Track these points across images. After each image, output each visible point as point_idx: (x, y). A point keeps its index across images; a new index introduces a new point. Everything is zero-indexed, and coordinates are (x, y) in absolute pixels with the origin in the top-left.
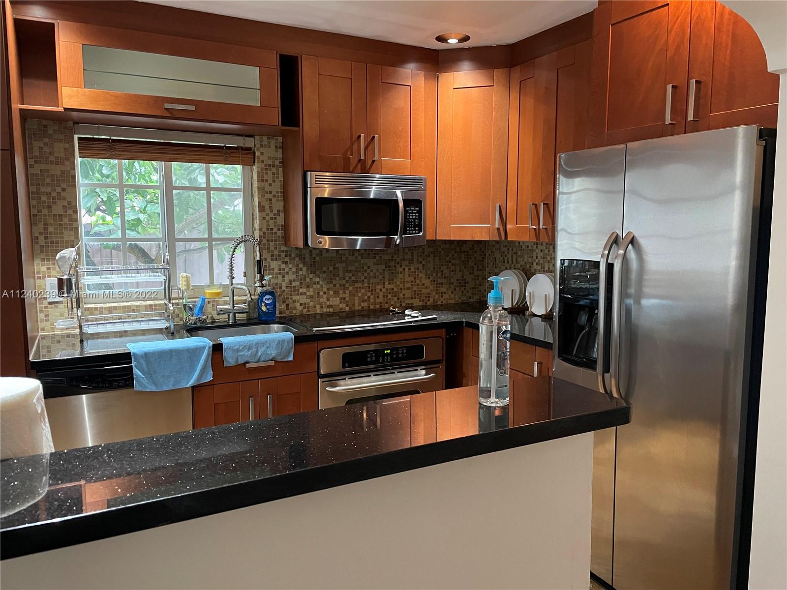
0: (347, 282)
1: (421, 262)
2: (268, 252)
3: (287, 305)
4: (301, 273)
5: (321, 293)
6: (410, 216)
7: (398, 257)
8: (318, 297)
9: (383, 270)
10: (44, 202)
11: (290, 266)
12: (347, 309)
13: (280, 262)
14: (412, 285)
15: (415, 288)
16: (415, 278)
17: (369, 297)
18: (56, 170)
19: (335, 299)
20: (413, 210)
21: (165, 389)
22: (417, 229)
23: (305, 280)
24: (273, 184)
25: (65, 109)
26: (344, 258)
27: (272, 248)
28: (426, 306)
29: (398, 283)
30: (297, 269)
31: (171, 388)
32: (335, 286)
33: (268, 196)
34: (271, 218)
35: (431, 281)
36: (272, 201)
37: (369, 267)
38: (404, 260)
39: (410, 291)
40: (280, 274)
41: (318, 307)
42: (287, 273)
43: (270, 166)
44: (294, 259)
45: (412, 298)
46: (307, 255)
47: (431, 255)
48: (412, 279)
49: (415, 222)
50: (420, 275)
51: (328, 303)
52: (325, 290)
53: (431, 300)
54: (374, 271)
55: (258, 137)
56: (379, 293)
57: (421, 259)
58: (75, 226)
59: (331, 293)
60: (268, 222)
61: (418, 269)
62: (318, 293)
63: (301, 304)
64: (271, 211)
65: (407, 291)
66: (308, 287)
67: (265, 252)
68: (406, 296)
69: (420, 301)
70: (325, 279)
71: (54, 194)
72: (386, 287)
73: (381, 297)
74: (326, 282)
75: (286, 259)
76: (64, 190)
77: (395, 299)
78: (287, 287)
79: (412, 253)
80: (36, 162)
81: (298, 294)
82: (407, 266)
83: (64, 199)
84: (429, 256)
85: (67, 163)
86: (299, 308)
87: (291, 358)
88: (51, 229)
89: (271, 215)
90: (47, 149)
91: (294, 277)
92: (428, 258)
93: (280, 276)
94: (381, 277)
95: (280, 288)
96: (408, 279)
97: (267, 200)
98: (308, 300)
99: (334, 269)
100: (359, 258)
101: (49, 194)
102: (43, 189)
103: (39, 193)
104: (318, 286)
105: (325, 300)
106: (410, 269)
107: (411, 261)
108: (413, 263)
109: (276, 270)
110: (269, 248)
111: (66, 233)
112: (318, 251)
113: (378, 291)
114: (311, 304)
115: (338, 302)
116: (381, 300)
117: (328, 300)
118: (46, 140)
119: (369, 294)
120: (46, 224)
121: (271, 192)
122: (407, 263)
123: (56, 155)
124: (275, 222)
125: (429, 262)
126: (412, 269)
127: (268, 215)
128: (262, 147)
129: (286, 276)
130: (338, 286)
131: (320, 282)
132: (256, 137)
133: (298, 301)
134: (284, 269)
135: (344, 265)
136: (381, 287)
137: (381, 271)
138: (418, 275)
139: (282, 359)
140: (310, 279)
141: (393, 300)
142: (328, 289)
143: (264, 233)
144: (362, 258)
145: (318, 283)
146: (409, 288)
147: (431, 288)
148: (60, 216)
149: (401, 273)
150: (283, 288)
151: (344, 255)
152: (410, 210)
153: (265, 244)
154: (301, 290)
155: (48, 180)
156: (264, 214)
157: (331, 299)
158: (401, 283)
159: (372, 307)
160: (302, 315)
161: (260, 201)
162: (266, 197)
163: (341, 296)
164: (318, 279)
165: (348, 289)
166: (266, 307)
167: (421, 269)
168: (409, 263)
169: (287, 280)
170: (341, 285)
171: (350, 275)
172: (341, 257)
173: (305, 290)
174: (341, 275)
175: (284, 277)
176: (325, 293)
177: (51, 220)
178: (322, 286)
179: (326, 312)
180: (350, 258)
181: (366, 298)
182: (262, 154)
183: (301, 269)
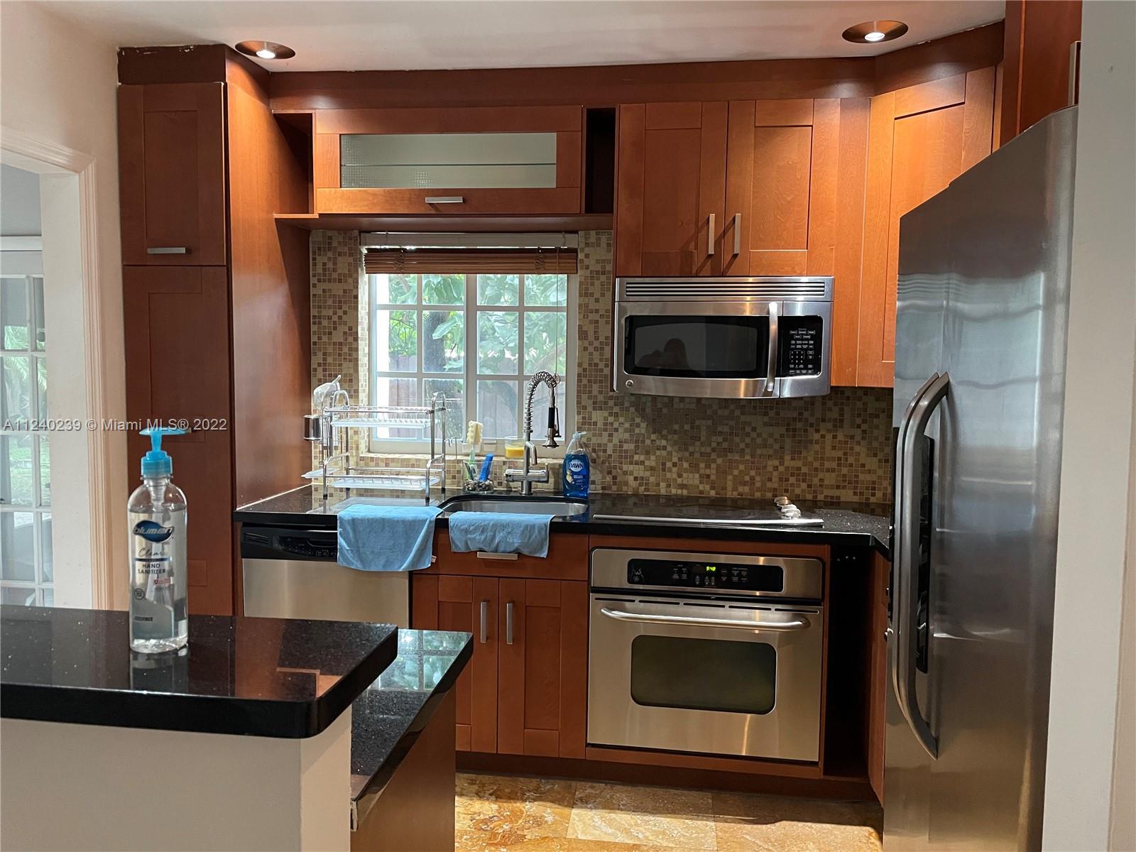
0: (714, 450)
1: (859, 426)
2: (589, 398)
3: (615, 478)
4: (637, 431)
5: (669, 464)
6: (796, 344)
7: (812, 415)
8: (664, 470)
9: (782, 436)
10: (325, 327)
11: (621, 420)
12: (713, 493)
13: (606, 414)
14: (839, 465)
15: (845, 470)
16: (845, 454)
17: (752, 478)
18: (337, 289)
19: (691, 475)
20: (802, 334)
21: (373, 569)
22: (810, 366)
23: (643, 442)
24: (601, 299)
25: (320, 215)
26: (709, 412)
27: (595, 392)
28: (868, 505)
29: (810, 459)
30: (631, 425)
31: (380, 569)
32: (692, 454)
33: (592, 316)
34: (596, 349)
35: (880, 461)
36: (598, 323)
37: (754, 429)
38: (823, 421)
39: (834, 475)
40: (605, 430)
41: (663, 485)
42: (616, 430)
43: (597, 272)
44: (627, 409)
45: (838, 487)
46: (649, 404)
47: (881, 415)
48: (840, 454)
49: (807, 355)
50: (857, 448)
51: (679, 481)
52: (675, 460)
53: (879, 494)
54: (764, 436)
55: (583, 232)
56: (771, 473)
57: (858, 421)
58: (354, 356)
59: (686, 465)
60: (591, 354)
61: (852, 437)
62: (664, 464)
63: (636, 479)
64: (597, 338)
65: (828, 475)
66: (648, 453)
67: (585, 397)
68: (826, 482)
69: (855, 494)
70: (675, 443)
71: (335, 318)
72: (787, 464)
73: (775, 479)
74: (676, 448)
75: (616, 409)
76: (345, 313)
77: (804, 486)
78: (614, 451)
79: (842, 410)
80: (319, 281)
81: (631, 463)
82: (829, 431)
83: (345, 323)
84: (877, 416)
85: (350, 280)
86: (633, 484)
87: (544, 555)
88: (330, 360)
89: (596, 344)
90: (330, 265)
91: (627, 436)
92: (875, 420)
93: (605, 434)
94: (777, 446)
95: (605, 451)
96: (829, 453)
97: (591, 322)
98: (648, 474)
99: (692, 428)
100: (737, 413)
101: (330, 318)
102: (324, 313)
103: (320, 317)
104: (664, 453)
105: (675, 476)
106: (835, 437)
107: (838, 423)
108: (842, 427)
109: (600, 425)
110: (590, 392)
111: (345, 365)
112: (666, 400)
113: (770, 469)
114: (652, 479)
115: (697, 482)
116: (776, 485)
117: (680, 476)
118: (330, 254)
119: (753, 473)
120: (325, 354)
121: (597, 311)
122: (830, 425)
123: (339, 271)
124: (602, 355)
125: (877, 427)
126: (840, 437)
127: (591, 344)
128: (588, 246)
129: (615, 434)
130: (697, 455)
131: (668, 448)
132: (579, 232)
133: (631, 473)
134: (612, 424)
135: (710, 422)
136: (776, 463)
137: (778, 436)
138: (852, 449)
139: (530, 553)
140: (652, 441)
141: (799, 486)
142: (680, 459)
143: (585, 370)
144: (742, 414)
145: (664, 448)
146: (833, 470)
147: (880, 472)
148: (340, 344)
149: (817, 442)
150: (609, 451)
151: (710, 406)
152: (798, 335)
153: (585, 386)
154: (636, 457)
155: (330, 302)
156: (586, 343)
157: (685, 475)
158: (816, 459)
159: (758, 495)
160: (636, 495)
161: (581, 324)
162: (590, 318)
163: (702, 471)
164: (664, 443)
165: (714, 461)
166: (572, 476)
167: (858, 438)
168: (835, 426)
169: (616, 441)
170: (702, 454)
171: (720, 439)
172: (706, 411)
173: (642, 458)
174: (703, 439)
175: (611, 435)
176: (674, 465)
177: (330, 349)
178: (670, 453)
179: (676, 495)
180: (720, 412)
181: (747, 478)
182: (587, 256)
183: (638, 425)
